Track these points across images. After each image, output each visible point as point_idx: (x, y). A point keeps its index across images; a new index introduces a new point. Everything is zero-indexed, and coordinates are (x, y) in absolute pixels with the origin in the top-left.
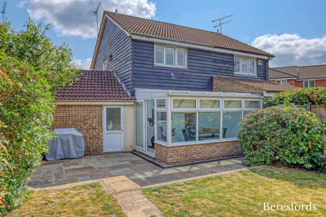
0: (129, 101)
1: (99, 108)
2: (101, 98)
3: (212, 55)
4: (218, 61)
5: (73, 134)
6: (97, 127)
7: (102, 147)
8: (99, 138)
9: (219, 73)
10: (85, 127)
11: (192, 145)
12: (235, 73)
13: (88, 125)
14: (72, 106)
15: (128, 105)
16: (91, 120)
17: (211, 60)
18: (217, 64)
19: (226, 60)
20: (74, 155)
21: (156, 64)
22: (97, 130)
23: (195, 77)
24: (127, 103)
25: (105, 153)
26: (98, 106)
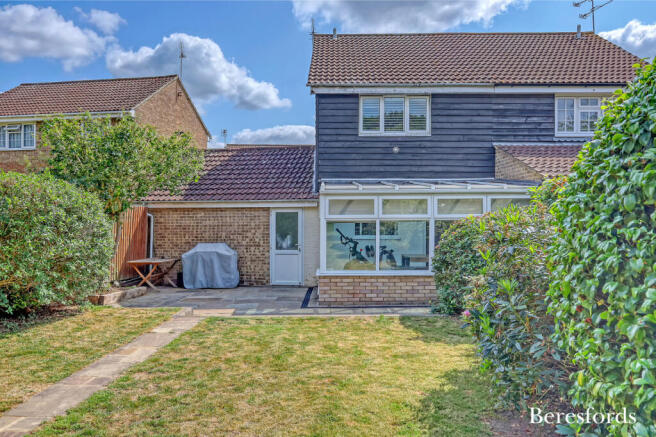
0: (309, 202)
1: (265, 213)
2: (267, 196)
3: (494, 101)
4: (508, 113)
5: (220, 251)
6: (262, 242)
7: (269, 275)
8: (265, 261)
9: (512, 138)
10: (244, 243)
11: (365, 277)
12: (558, 133)
13: (248, 240)
14: (226, 209)
15: (309, 208)
16: (253, 231)
17: (491, 113)
18: (506, 120)
19: (531, 107)
20: (220, 283)
21: (362, 133)
22: (261, 249)
23: (449, 151)
24: (307, 205)
25: (274, 286)
26: (264, 209)
